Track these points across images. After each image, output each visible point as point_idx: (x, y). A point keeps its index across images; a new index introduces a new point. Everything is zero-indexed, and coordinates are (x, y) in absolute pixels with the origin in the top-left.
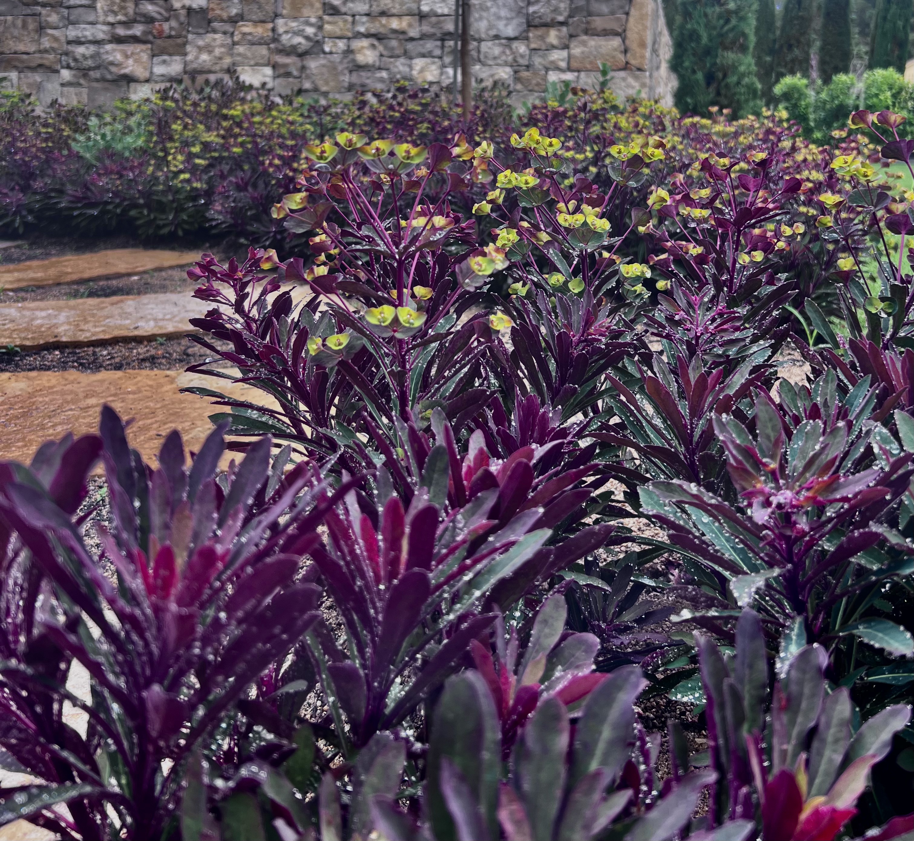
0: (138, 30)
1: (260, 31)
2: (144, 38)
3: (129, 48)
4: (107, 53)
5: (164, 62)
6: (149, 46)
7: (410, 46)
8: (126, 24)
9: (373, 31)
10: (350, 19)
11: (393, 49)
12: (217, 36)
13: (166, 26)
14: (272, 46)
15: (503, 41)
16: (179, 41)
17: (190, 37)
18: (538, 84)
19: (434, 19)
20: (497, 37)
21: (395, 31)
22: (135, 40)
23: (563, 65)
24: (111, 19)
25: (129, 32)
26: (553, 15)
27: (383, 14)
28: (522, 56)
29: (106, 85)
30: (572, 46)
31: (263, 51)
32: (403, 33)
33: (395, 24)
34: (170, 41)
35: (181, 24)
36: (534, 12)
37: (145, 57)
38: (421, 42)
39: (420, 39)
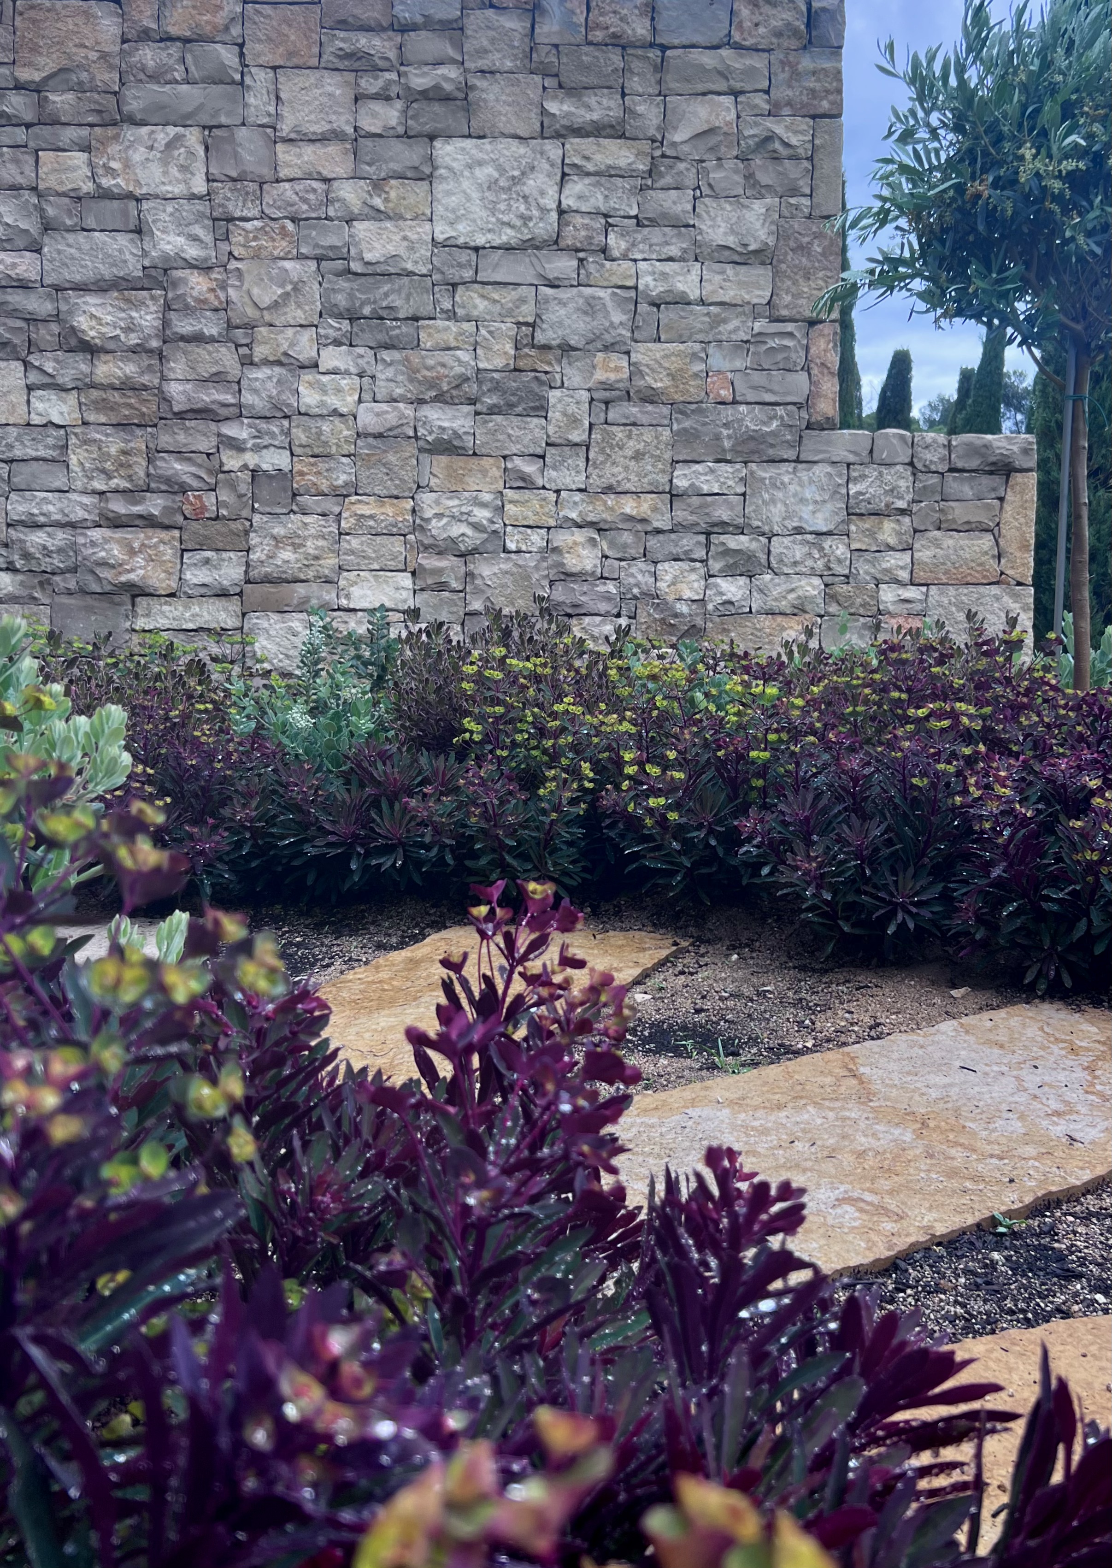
0: (154, 505)
1: (388, 512)
2: (167, 522)
3: (137, 538)
4: (93, 544)
5: (207, 561)
6: (176, 533)
7: (653, 542)
8: (129, 494)
9: (591, 518)
10: (553, 496)
11: (625, 546)
12: (307, 519)
13: (210, 500)
14: (411, 537)
15: (809, 537)
16: (237, 526)
17: (256, 518)
18: (864, 605)
19: (695, 501)
20: (799, 531)
21: (630, 518)
22: (149, 522)
23: (904, 575)
24: (99, 485)
25: (137, 509)
26: (889, 499)
27: (609, 490)
28: (839, 561)
29: (89, 600)
30: (917, 546)
31: (397, 546)
32: (644, 521)
33: (629, 506)
34: (218, 525)
35: (241, 496)
36: (860, 493)
37: (168, 553)
38: (673, 536)
39: (672, 531)
